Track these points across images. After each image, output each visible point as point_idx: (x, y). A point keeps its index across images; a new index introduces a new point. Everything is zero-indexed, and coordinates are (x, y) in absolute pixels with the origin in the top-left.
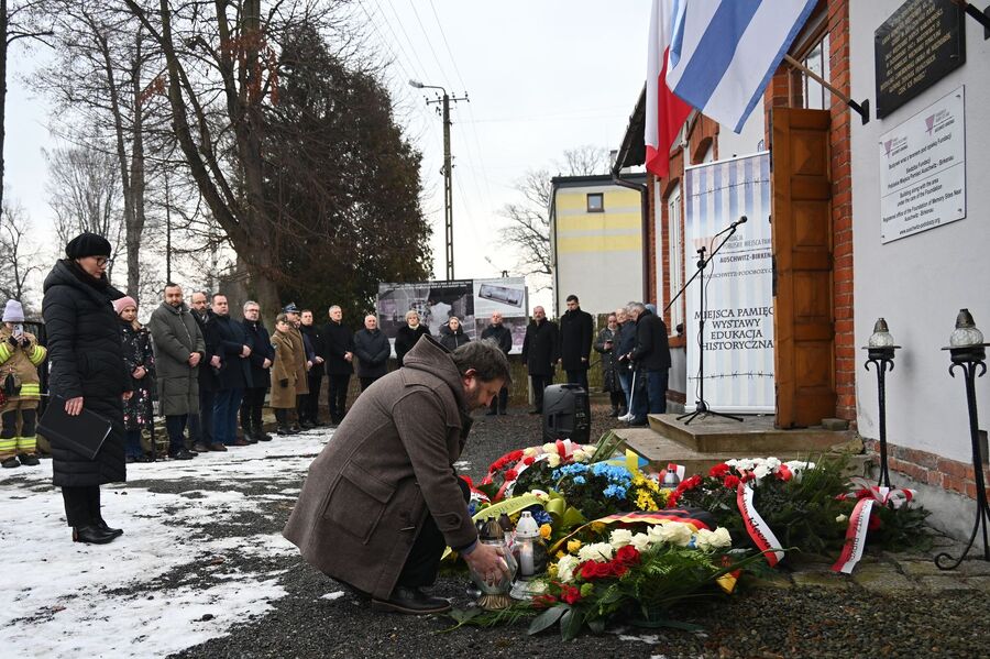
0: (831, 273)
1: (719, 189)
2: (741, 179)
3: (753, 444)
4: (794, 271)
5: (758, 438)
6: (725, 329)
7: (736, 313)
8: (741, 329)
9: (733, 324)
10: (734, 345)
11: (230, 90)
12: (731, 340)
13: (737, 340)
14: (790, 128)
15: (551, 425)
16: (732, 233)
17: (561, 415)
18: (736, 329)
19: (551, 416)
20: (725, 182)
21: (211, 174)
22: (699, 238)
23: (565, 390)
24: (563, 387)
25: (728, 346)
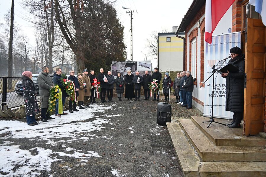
0: (264, 79)
1: (217, 44)
2: (225, 41)
3: (236, 143)
4: (252, 79)
5: (238, 141)
6: (218, 91)
7: (221, 85)
8: (223, 91)
9: (220, 89)
10: (221, 96)
11: (71, 7)
12: (219, 94)
13: (221, 94)
14: (254, 26)
15: (159, 115)
16: (225, 61)
17: (162, 113)
18: (221, 91)
19: (159, 113)
20: (219, 42)
21: (66, 30)
22: (209, 60)
23: (164, 105)
24: (163, 104)
25: (218, 96)
